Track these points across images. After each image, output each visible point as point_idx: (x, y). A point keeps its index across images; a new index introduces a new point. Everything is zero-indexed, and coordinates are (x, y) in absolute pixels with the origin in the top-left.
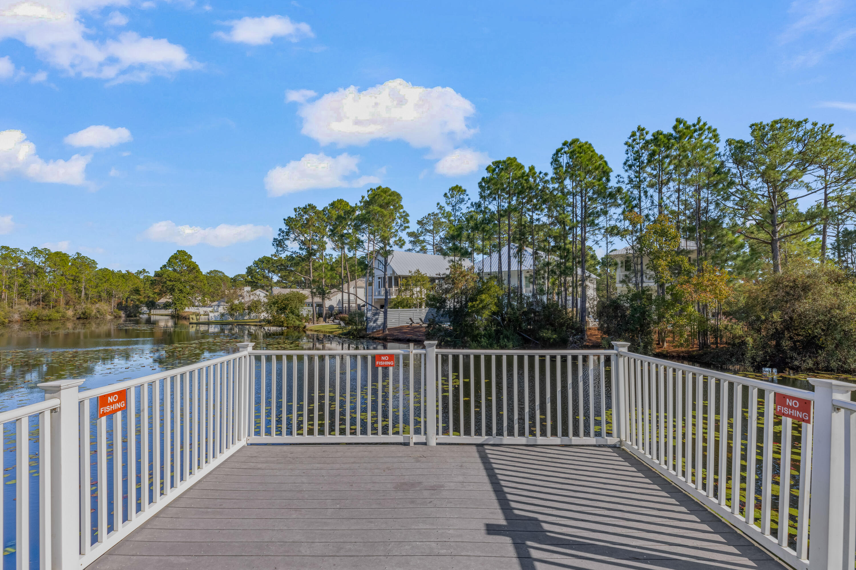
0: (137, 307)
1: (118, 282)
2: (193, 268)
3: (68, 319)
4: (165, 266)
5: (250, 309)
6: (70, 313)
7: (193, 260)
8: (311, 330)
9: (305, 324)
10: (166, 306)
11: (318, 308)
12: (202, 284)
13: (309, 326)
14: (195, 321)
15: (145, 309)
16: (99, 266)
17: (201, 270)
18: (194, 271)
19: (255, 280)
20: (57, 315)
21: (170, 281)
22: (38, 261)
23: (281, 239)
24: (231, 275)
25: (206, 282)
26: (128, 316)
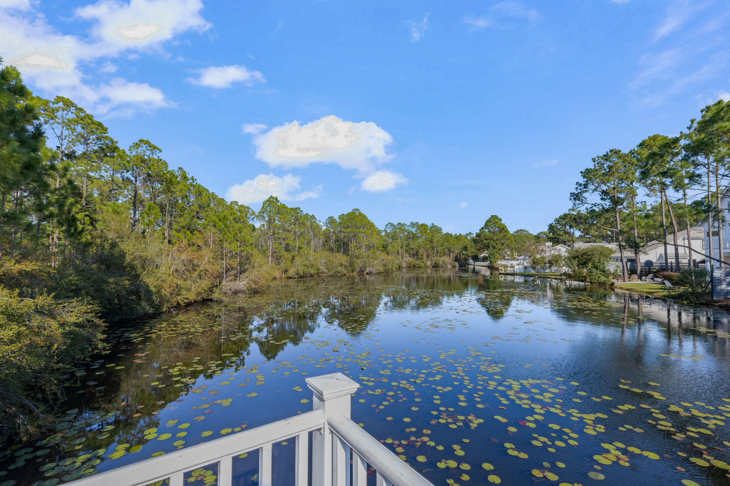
0: (466, 260)
1: (454, 241)
2: (503, 229)
3: (428, 267)
4: (483, 228)
5: (551, 263)
6: (429, 263)
7: (503, 222)
8: (621, 288)
9: (613, 281)
10: (485, 259)
11: (629, 264)
12: (510, 241)
13: (618, 283)
14: (503, 272)
15: (471, 261)
16: (444, 232)
17: (509, 230)
18: (503, 231)
19: (556, 236)
20: (422, 264)
21: (486, 239)
22: (414, 230)
23: (579, 193)
24: (535, 232)
25: (513, 239)
26: (461, 266)
